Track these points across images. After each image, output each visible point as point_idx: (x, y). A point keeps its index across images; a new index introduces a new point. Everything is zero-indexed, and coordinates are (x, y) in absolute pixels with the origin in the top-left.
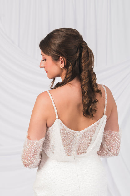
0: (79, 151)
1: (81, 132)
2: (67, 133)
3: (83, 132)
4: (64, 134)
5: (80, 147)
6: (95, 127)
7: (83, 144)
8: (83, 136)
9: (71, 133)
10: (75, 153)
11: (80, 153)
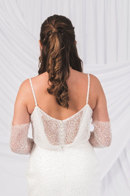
0: (66, 140)
1: (64, 121)
2: (49, 121)
3: (65, 121)
4: (47, 122)
5: (67, 136)
6: (78, 116)
7: (70, 134)
8: (67, 126)
9: (53, 122)
10: (63, 142)
11: (68, 143)
